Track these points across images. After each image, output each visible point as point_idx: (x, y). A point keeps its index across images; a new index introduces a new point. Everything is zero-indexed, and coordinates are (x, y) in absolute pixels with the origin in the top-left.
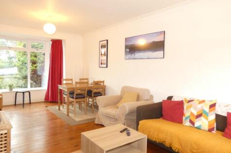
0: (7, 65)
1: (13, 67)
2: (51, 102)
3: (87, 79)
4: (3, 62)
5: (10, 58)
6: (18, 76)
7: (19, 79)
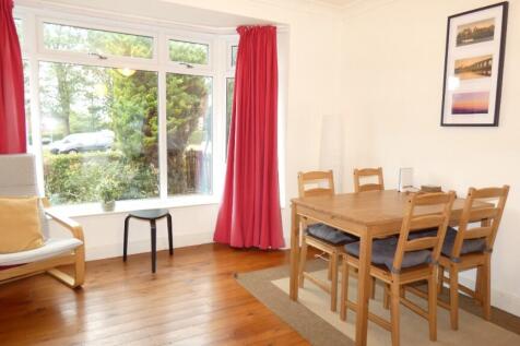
0: (88, 124)
1: (99, 129)
2: (236, 249)
3: (378, 172)
4: (79, 119)
5: (93, 110)
6: (119, 153)
7: (123, 161)
